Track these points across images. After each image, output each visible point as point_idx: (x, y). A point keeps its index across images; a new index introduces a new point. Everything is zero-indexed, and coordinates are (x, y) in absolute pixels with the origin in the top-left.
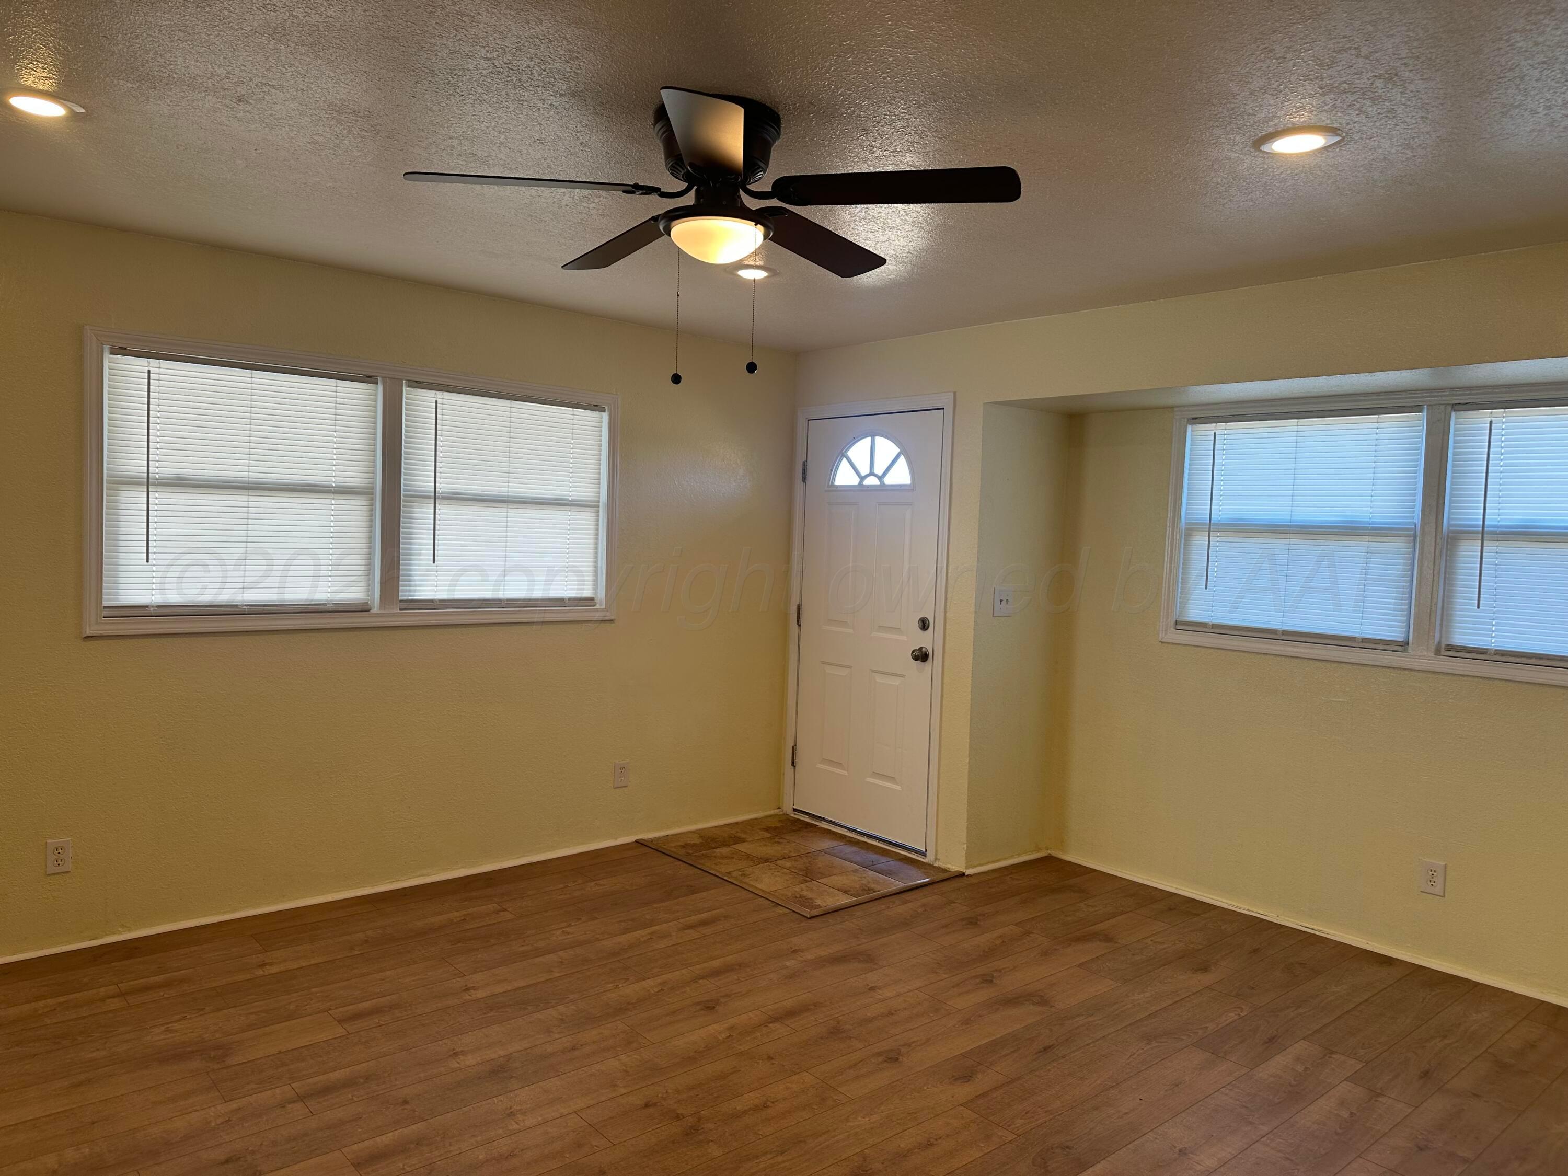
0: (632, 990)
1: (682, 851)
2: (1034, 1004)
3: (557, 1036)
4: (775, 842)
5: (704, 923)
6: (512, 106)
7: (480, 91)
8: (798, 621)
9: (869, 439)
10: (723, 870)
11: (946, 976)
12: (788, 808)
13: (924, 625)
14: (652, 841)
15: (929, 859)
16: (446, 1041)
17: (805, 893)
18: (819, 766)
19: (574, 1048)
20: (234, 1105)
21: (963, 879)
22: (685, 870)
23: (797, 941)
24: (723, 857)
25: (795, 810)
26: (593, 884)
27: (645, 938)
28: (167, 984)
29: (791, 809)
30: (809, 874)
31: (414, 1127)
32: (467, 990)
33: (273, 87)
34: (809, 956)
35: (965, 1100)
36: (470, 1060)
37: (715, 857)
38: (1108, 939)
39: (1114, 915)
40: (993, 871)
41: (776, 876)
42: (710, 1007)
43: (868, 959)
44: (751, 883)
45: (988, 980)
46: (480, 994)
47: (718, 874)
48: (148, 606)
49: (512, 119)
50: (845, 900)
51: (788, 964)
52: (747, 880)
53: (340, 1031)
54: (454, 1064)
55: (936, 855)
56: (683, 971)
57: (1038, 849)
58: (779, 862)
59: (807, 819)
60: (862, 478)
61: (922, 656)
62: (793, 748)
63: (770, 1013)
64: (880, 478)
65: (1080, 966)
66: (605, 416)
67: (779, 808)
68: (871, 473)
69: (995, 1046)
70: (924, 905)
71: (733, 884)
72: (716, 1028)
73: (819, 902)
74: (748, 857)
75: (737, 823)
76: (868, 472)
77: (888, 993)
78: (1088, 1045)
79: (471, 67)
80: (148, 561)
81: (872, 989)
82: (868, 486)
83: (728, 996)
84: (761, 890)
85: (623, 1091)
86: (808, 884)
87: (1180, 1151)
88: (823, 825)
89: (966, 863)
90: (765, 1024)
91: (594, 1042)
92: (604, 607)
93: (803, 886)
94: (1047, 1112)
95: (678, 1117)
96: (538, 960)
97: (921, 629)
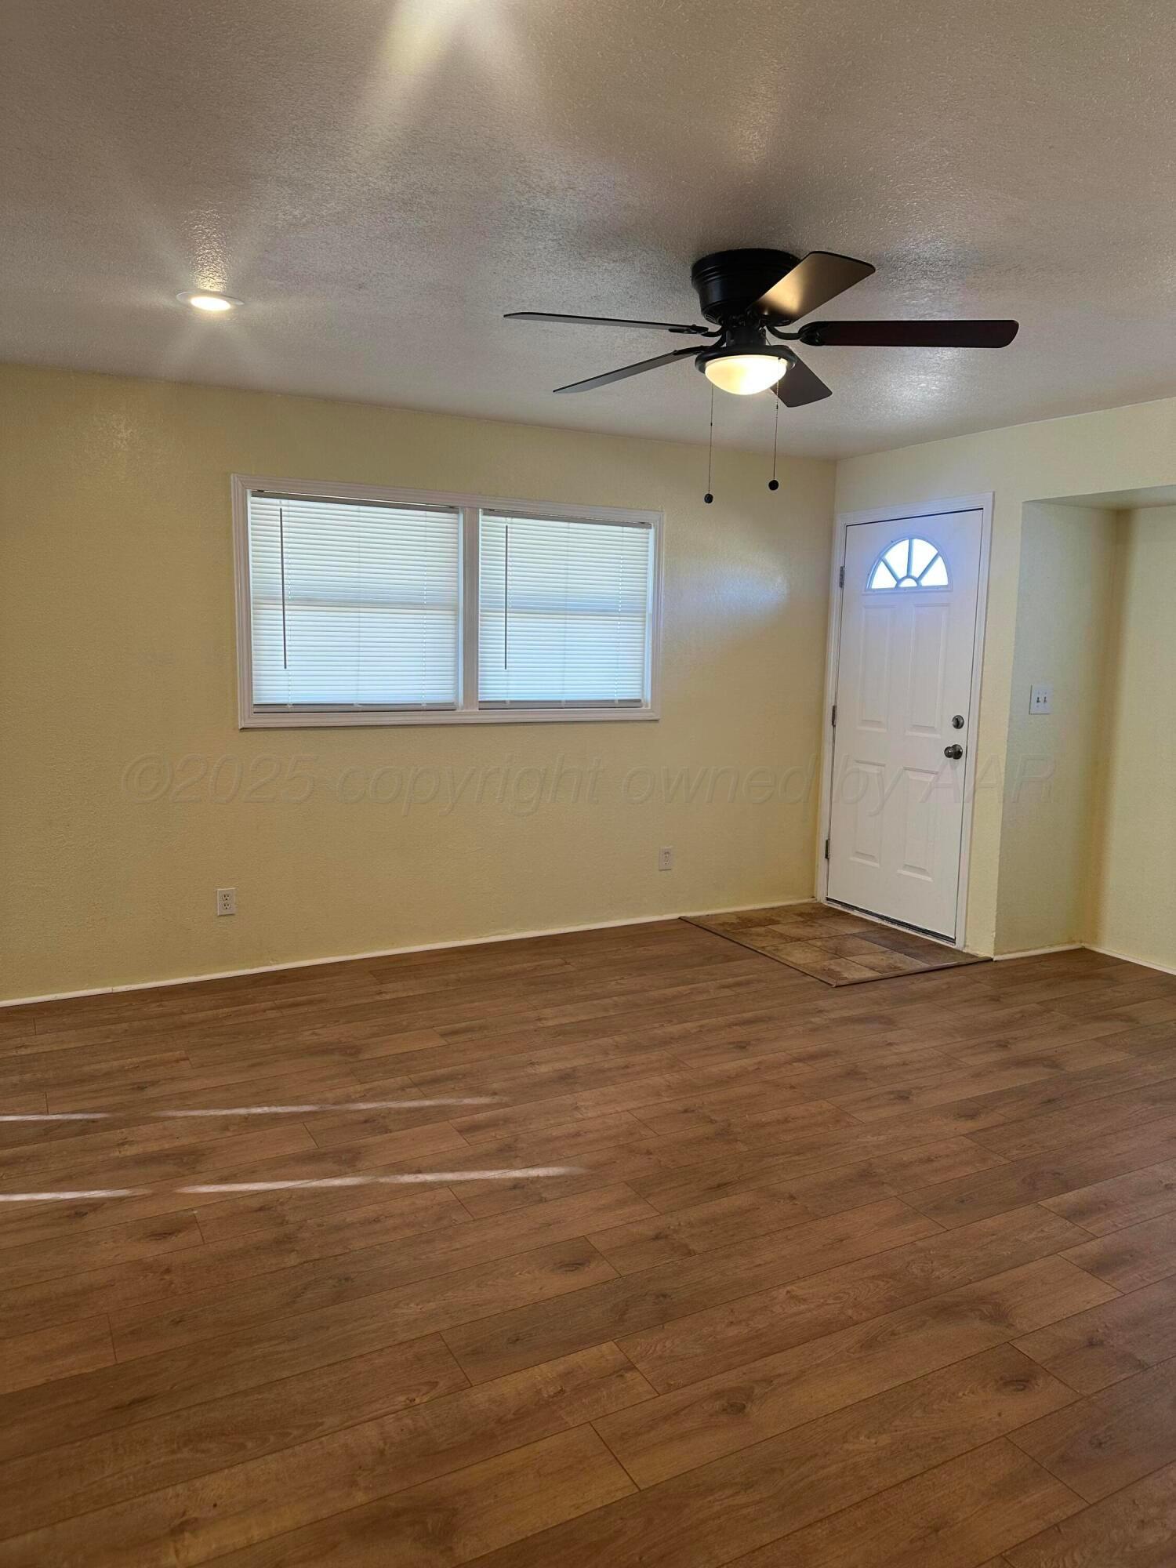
0: (674, 1029)
1: (722, 928)
2: (1045, 1066)
3: (613, 1057)
4: (808, 925)
5: (739, 984)
6: (573, 273)
7: (548, 263)
8: (833, 722)
9: (906, 542)
10: (758, 945)
11: (960, 1039)
12: (821, 898)
13: (958, 723)
14: (695, 918)
15: (958, 945)
16: (524, 1054)
17: (832, 967)
18: (852, 859)
19: (627, 1067)
20: (367, 1086)
21: (991, 964)
22: (722, 943)
23: (821, 1004)
24: (759, 935)
25: (828, 899)
26: (641, 949)
27: (687, 992)
28: (310, 1003)
29: (824, 899)
30: (838, 953)
31: (502, 1110)
32: (540, 1019)
33: (386, 275)
34: (833, 1016)
35: (967, 1132)
36: (544, 1069)
37: (751, 934)
38: (1129, 1019)
39: (1139, 1001)
40: (1022, 958)
41: (806, 952)
42: (742, 1046)
43: (889, 1022)
44: (783, 956)
45: (1003, 1045)
46: (550, 1023)
47: (752, 947)
48: (286, 705)
49: (574, 283)
50: (869, 974)
51: (813, 1020)
52: (779, 954)
53: (442, 1042)
54: (530, 1070)
55: (965, 942)
56: (719, 1019)
57: (1072, 942)
58: (810, 942)
59: (840, 908)
60: (899, 581)
61: (955, 753)
62: (827, 842)
63: (795, 1055)
64: (917, 580)
65: (1097, 1039)
66: (652, 531)
67: (813, 897)
68: (908, 576)
69: (1001, 1095)
70: (948, 983)
71: (766, 956)
72: (747, 1062)
73: (846, 975)
74: (782, 936)
75: (773, 909)
76: (905, 574)
77: (904, 1048)
78: (1092, 1101)
79: (541, 247)
80: (285, 668)
81: (890, 1044)
82: (905, 589)
83: (759, 1040)
84: (792, 962)
85: (666, 1099)
86: (838, 960)
87: (1166, 1185)
88: (856, 913)
89: (995, 950)
90: (790, 1063)
91: (643, 1064)
92: (649, 708)
93: (832, 962)
94: (1043, 1147)
95: (712, 1122)
96: (595, 1002)
97: (955, 727)
